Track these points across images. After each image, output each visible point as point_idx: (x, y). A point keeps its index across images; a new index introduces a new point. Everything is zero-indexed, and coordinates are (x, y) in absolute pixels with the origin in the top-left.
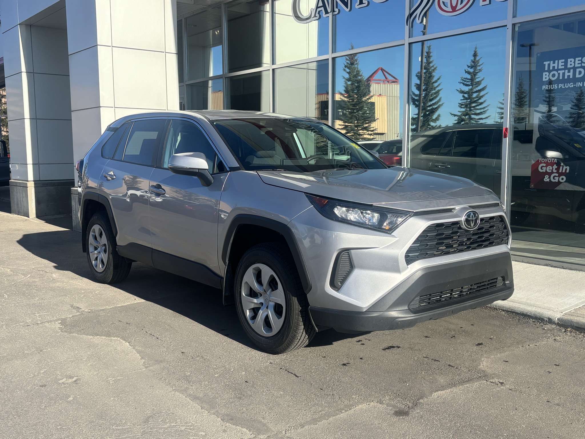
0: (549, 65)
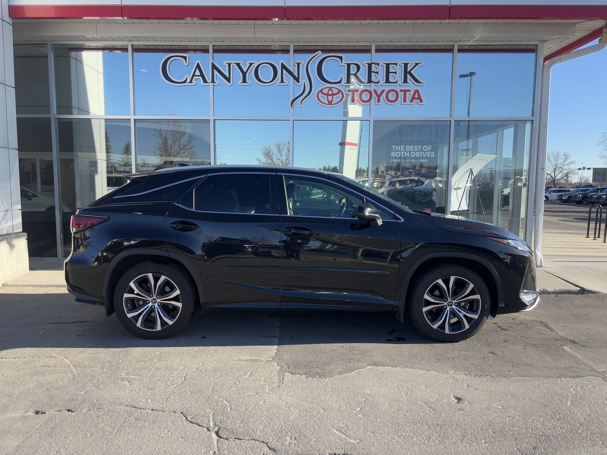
0: (395, 148)
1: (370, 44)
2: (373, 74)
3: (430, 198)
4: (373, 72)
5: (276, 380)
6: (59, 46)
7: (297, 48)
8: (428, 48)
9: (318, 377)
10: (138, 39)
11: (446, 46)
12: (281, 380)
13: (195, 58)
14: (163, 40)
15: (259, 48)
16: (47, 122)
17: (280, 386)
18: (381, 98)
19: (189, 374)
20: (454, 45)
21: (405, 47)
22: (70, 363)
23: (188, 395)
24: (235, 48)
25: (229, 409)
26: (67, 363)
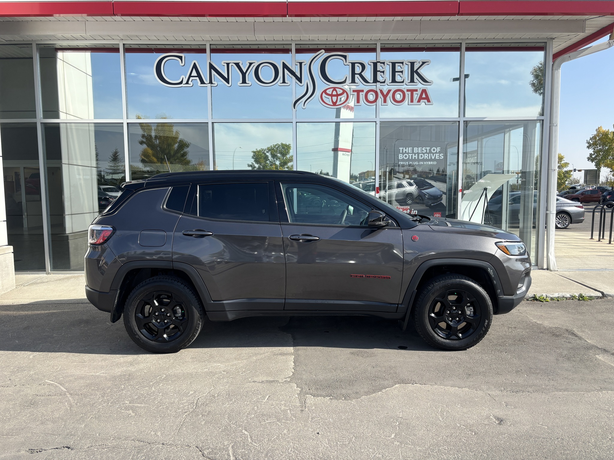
0: (403, 150)
1: (375, 42)
2: (378, 73)
3: (439, 202)
4: (379, 71)
5: (298, 404)
6: (45, 46)
7: (299, 47)
8: (434, 46)
9: (343, 399)
10: (130, 38)
11: (453, 45)
12: (303, 404)
13: (192, 58)
14: (157, 38)
15: (259, 47)
16: (33, 127)
17: (303, 411)
18: (388, 99)
19: (200, 399)
20: (461, 43)
21: (411, 45)
22: (66, 391)
23: (201, 424)
24: (233, 47)
25: (249, 440)
26: (62, 390)
